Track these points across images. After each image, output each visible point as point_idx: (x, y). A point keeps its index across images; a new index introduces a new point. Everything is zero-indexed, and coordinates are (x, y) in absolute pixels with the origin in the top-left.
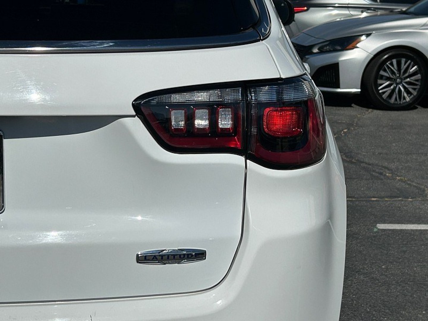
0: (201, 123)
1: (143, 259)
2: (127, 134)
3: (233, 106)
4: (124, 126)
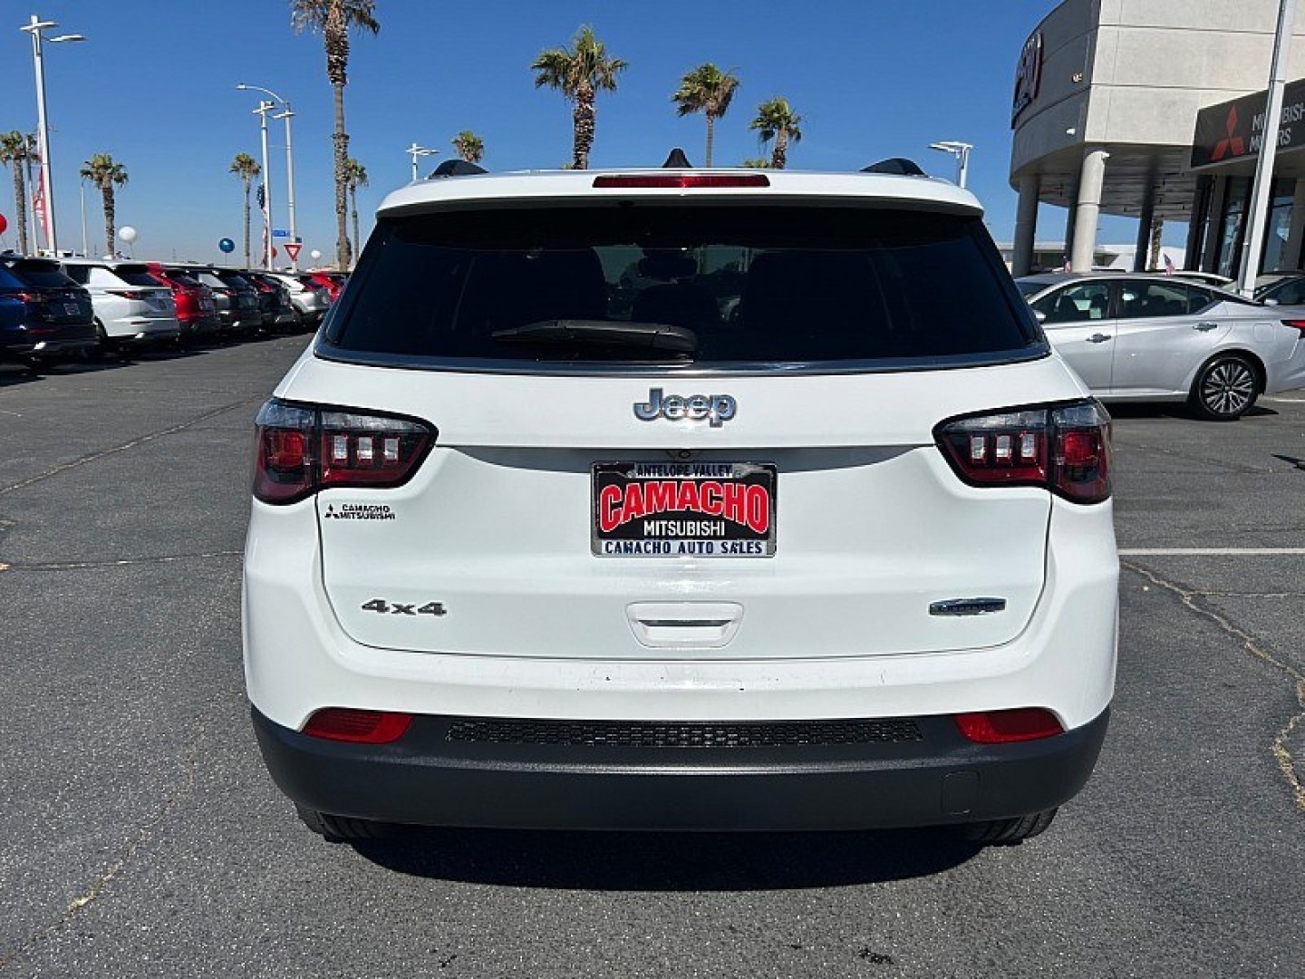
0: (1002, 452)
1: (937, 609)
2: (925, 469)
3: (1037, 431)
4: (922, 458)
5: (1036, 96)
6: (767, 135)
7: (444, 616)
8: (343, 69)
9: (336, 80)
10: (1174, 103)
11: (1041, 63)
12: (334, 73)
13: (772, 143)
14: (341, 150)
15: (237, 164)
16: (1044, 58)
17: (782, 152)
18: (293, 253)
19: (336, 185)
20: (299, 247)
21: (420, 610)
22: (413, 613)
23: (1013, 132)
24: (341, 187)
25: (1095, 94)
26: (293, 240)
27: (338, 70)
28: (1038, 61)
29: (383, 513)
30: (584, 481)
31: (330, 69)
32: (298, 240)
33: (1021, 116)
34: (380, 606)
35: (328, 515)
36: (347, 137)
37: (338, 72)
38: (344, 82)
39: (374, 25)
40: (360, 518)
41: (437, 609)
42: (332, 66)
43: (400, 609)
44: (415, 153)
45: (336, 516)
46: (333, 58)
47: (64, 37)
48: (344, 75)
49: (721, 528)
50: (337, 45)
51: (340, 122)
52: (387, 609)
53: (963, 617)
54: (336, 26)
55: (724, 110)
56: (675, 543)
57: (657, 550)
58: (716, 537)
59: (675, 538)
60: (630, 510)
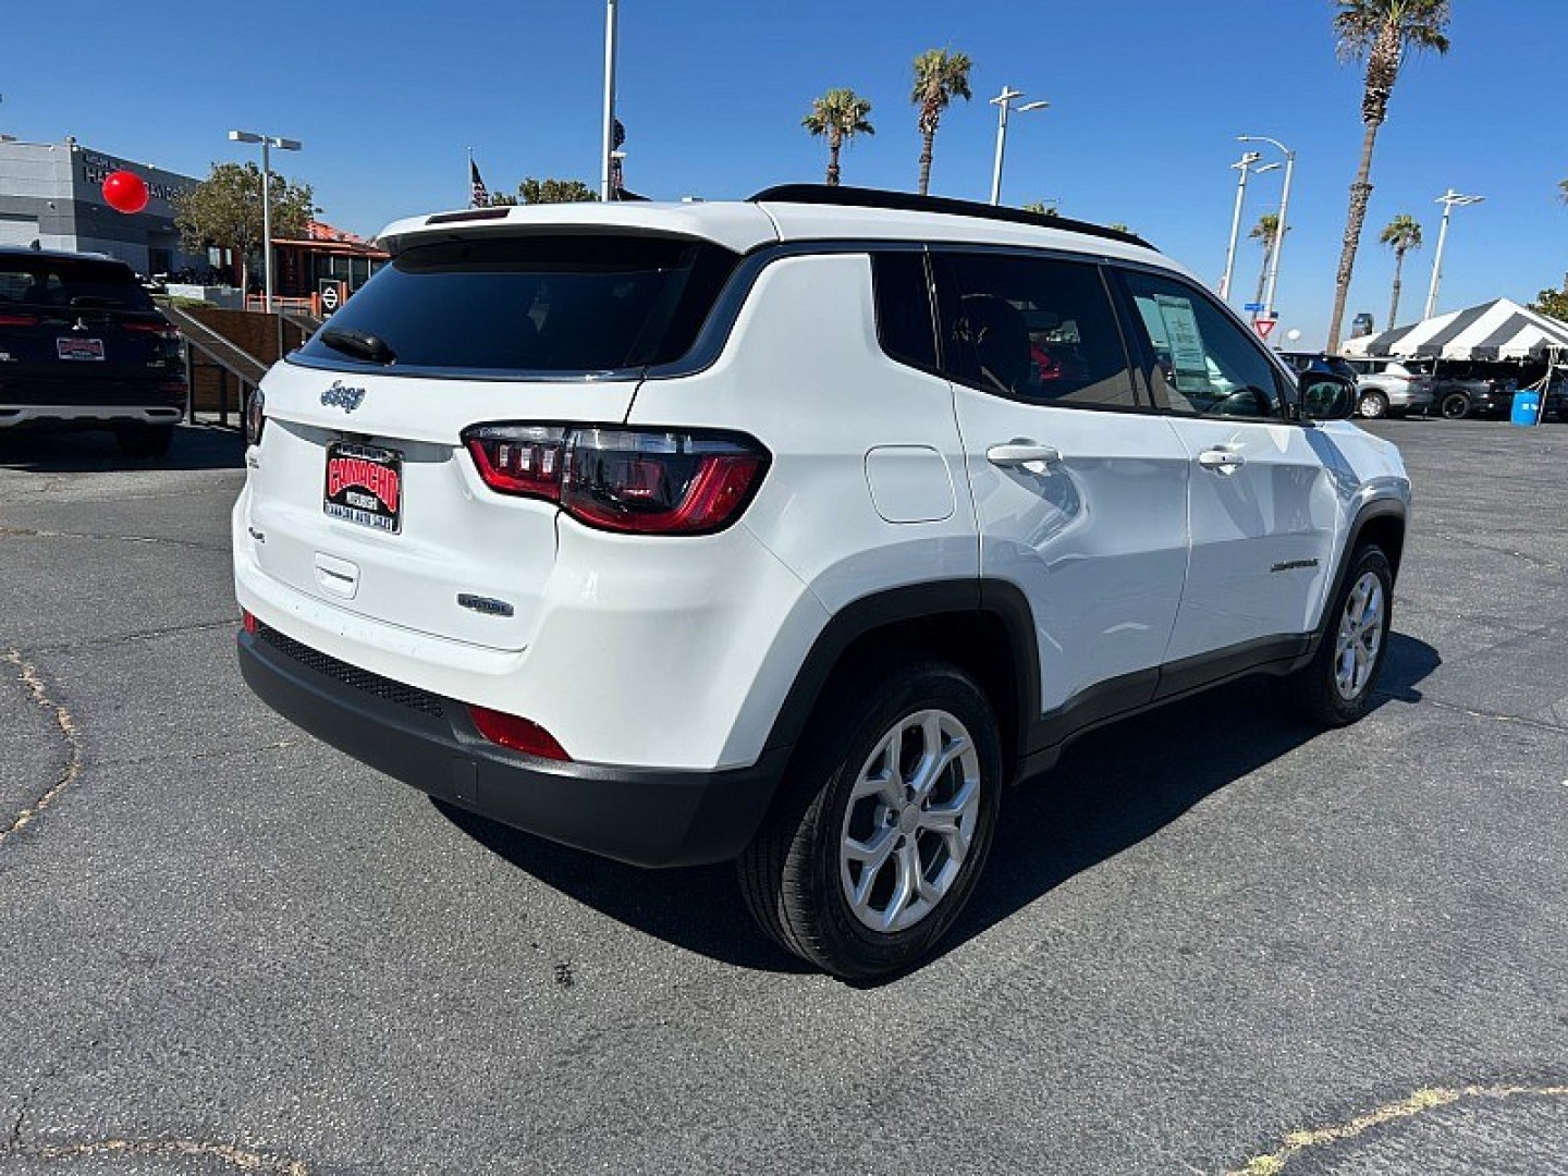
0: (524, 463)
1: (465, 601)
2: (460, 470)
3: (556, 448)
8: (1383, 103)
9: (1370, 117)
12: (1369, 110)
14: (1358, 205)
15: (1260, 227)
18: (1264, 330)
19: (1342, 246)
20: (1273, 324)
24: (1349, 249)
26: (1267, 314)
27: (1375, 106)
30: (322, 452)
31: (1365, 105)
32: (1274, 315)
34: (252, 532)
36: (1370, 188)
37: (1375, 107)
38: (1382, 119)
39: (1442, 44)
42: (1369, 101)
44: (1450, 202)
46: (1372, 91)
47: (1030, 106)
48: (1382, 111)
49: (373, 504)
50: (1382, 75)
51: (1364, 169)
52: (254, 534)
53: (482, 614)
54: (1385, 51)
56: (355, 511)
57: (349, 516)
58: (372, 511)
59: (357, 508)
60: (341, 480)
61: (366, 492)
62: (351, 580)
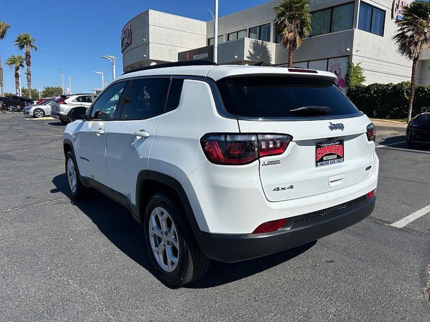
5: (131, 44)
6: (22, 47)
7: (293, 188)
10: (172, 50)
11: (131, 34)
13: (24, 50)
16: (132, 32)
17: (29, 53)
21: (288, 188)
22: (285, 189)
23: (122, 54)
25: (151, 45)
28: (130, 33)
29: (278, 162)
30: (314, 148)
33: (126, 49)
34: (278, 189)
35: (263, 165)
40: (272, 164)
41: (292, 187)
43: (283, 189)
45: (265, 165)
49: (336, 156)
52: (280, 190)
55: (3, 36)
56: (329, 161)
57: (327, 164)
58: (335, 159)
59: (329, 160)
60: (321, 154)
61: (333, 154)
62: (331, 182)
